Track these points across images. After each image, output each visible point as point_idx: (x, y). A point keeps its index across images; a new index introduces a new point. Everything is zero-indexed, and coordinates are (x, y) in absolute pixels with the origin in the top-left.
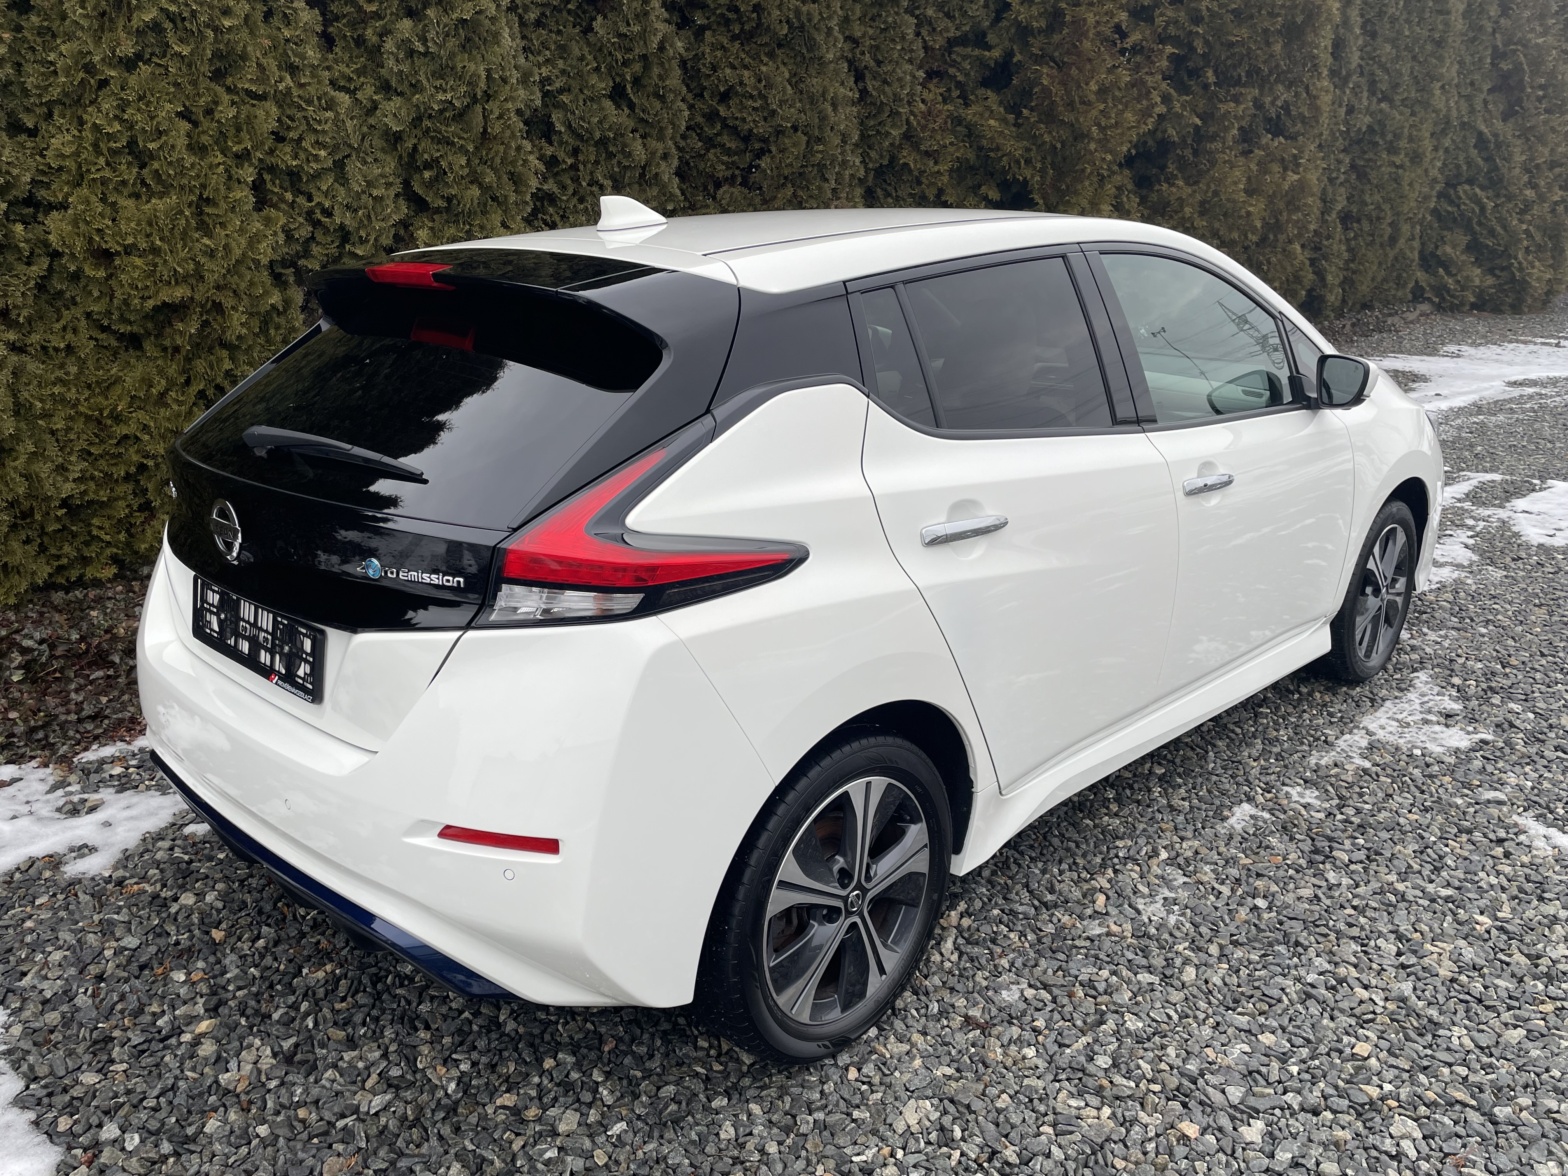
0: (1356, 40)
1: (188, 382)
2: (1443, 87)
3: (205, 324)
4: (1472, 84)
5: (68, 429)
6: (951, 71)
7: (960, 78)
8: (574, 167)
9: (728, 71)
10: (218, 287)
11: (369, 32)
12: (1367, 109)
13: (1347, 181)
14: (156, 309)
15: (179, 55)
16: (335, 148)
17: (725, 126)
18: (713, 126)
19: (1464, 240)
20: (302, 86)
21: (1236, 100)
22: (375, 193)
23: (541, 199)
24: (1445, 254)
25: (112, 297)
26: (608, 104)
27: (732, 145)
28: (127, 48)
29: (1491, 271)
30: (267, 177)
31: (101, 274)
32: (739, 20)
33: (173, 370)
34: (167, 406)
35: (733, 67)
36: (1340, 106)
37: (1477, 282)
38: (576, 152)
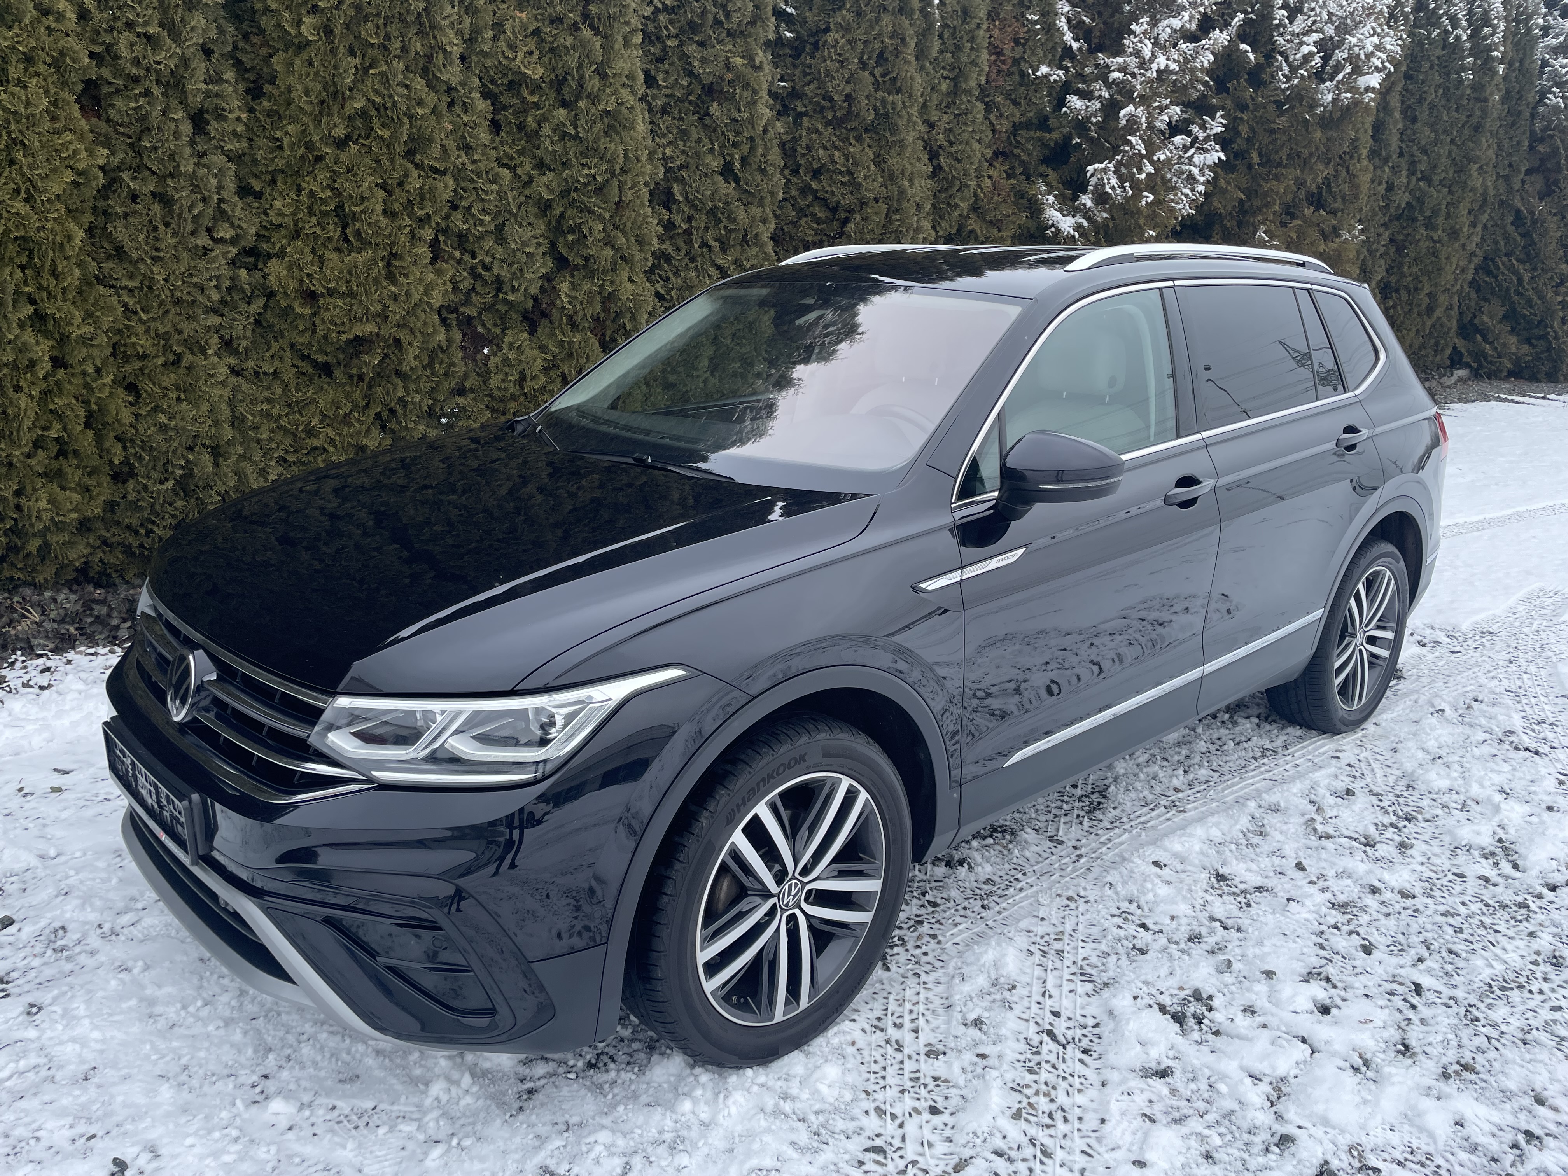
0: (1396, 123)
1: (367, 405)
2: (1481, 168)
3: (386, 356)
4: (1510, 165)
5: (270, 440)
6: (1016, 151)
7: (1024, 157)
8: (688, 232)
9: (821, 151)
10: (399, 326)
11: (530, 120)
12: (1407, 187)
13: (1386, 253)
14: (349, 342)
15: (382, 138)
16: (498, 214)
17: (816, 198)
18: (805, 198)
19: (1501, 311)
20: (474, 162)
21: (1277, 178)
22: (527, 250)
23: (659, 258)
24: (1483, 323)
25: (314, 332)
26: (719, 178)
27: (821, 215)
28: (340, 131)
29: (1528, 341)
30: (442, 238)
31: (307, 311)
32: (832, 107)
33: (357, 395)
34: (350, 424)
35: (825, 148)
36: (1380, 184)
37: (1514, 350)
38: (690, 219)
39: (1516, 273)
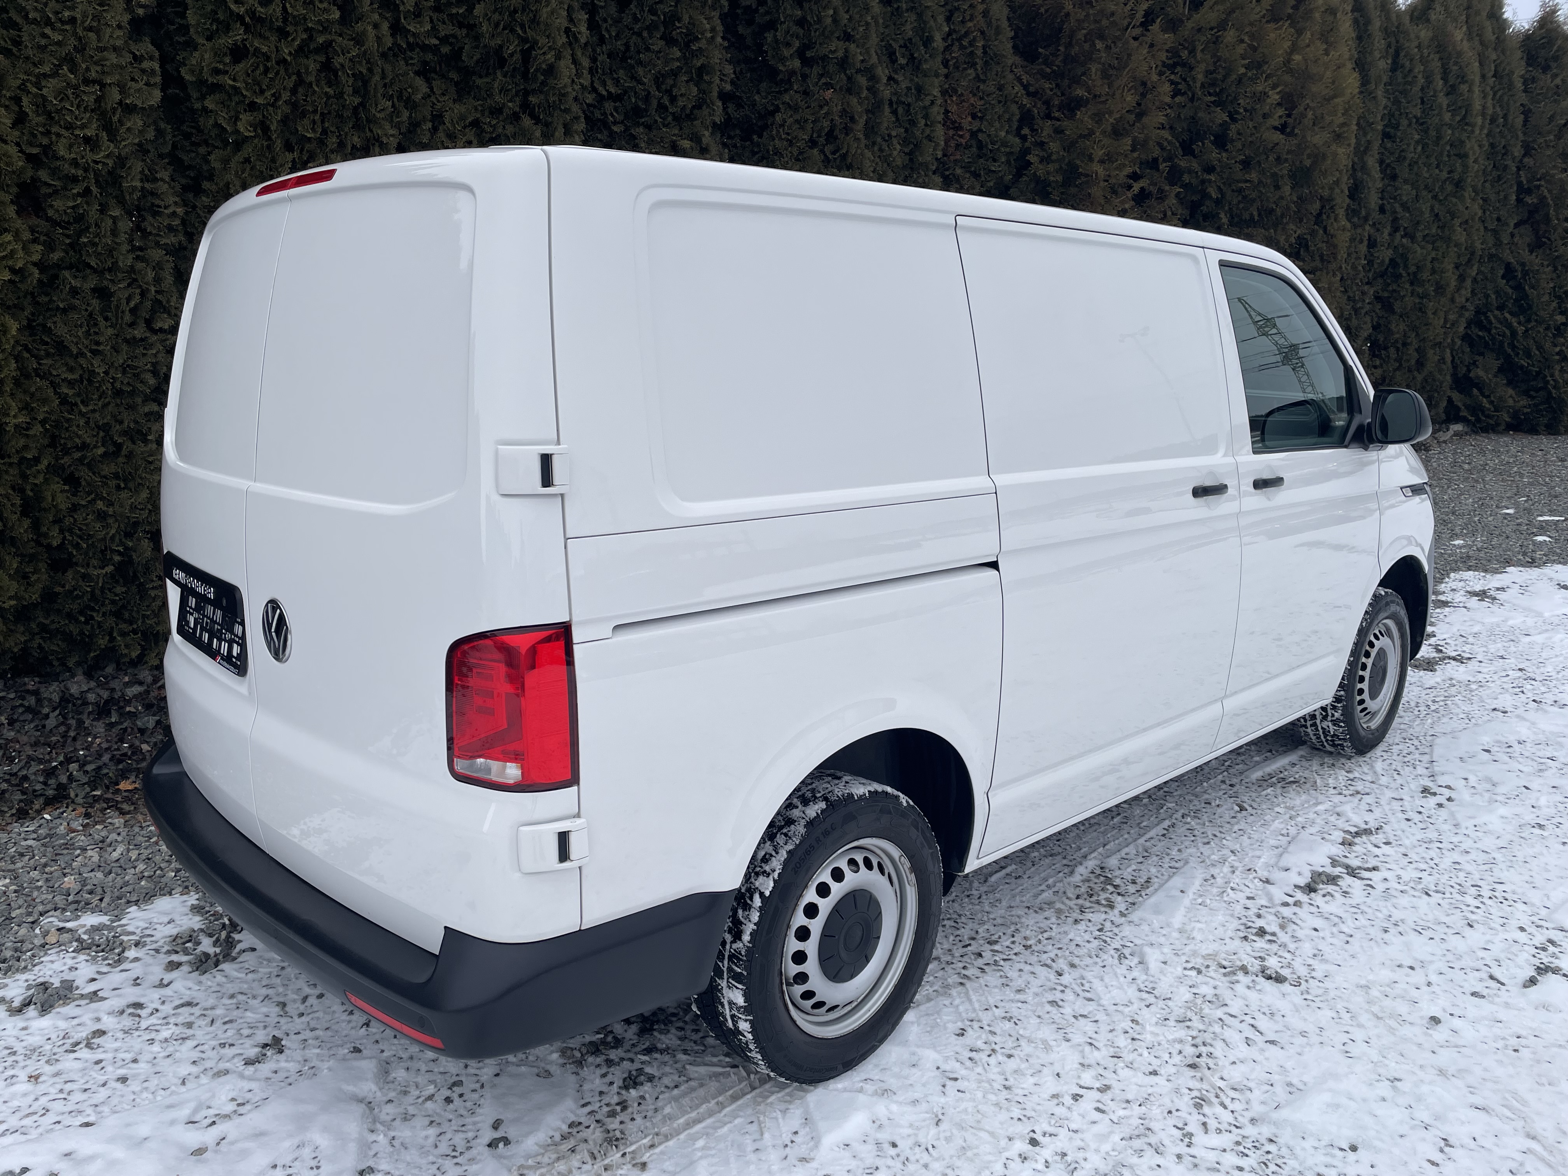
0: (1375, 182)
2: (1465, 222)
4: (1499, 219)
12: (1390, 244)
13: (1372, 311)
19: (1495, 364)
24: (1478, 377)
29: (1526, 393)
36: (1361, 241)
37: (1511, 402)
39: (1509, 326)
